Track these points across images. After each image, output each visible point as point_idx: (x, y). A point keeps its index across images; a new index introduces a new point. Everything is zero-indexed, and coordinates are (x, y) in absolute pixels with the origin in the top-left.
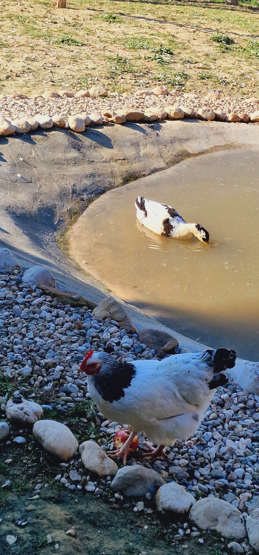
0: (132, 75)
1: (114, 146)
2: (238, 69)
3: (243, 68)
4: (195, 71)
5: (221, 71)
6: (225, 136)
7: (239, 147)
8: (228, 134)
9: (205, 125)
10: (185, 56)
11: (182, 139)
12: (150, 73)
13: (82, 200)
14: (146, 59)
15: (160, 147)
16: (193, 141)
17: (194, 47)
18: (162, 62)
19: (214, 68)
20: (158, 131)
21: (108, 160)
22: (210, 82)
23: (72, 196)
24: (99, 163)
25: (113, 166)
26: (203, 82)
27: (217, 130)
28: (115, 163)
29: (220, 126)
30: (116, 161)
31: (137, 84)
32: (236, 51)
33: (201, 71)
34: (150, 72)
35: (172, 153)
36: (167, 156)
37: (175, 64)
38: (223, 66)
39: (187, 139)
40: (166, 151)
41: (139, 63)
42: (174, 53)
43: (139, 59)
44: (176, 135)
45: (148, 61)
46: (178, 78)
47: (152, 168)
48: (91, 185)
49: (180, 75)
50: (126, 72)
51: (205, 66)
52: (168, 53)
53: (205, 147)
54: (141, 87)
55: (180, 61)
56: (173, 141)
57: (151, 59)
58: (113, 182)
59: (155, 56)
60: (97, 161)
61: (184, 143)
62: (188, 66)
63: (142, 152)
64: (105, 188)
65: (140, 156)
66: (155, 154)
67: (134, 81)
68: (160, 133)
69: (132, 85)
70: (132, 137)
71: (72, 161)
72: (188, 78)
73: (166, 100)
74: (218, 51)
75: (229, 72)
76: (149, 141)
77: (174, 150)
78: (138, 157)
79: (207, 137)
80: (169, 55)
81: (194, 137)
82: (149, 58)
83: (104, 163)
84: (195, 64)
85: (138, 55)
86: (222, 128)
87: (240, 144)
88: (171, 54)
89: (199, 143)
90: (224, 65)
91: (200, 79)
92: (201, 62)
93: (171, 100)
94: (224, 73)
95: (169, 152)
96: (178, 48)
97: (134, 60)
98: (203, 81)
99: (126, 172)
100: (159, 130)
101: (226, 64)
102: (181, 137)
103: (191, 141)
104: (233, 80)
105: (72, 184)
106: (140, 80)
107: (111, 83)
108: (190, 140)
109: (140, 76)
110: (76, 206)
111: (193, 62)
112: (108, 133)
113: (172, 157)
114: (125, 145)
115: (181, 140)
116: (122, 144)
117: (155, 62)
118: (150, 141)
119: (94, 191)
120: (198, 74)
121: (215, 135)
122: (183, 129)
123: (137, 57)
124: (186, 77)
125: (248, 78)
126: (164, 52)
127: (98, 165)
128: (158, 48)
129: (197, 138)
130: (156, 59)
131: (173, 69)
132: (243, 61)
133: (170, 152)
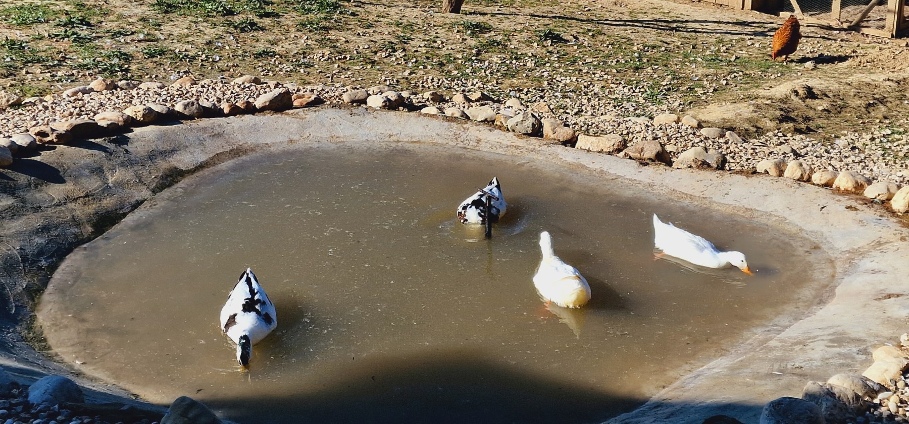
0: (42, 66)
1: (65, 178)
2: (199, 34)
3: (206, 32)
4: (137, 47)
5: (175, 41)
6: (227, 137)
7: (252, 150)
8: (230, 135)
9: (193, 126)
10: (109, 24)
11: (165, 152)
12: (68, 59)
13: (40, 268)
14: (52, 38)
15: (136, 168)
16: (181, 151)
17: (118, 9)
18: (79, 40)
19: (163, 38)
20: (125, 146)
21: (62, 202)
22: (165, 60)
23: (24, 266)
24: (50, 209)
25: (72, 209)
26: (155, 62)
27: (212, 130)
28: (74, 204)
29: (215, 125)
30: (75, 200)
31: (57, 78)
32: (184, 8)
33: (144, 45)
34: (67, 57)
35: (156, 174)
36: (150, 180)
37: (100, 39)
38: (175, 33)
39: (172, 151)
40: (146, 173)
41: (42, 45)
42: (92, 22)
43: (41, 39)
44: (154, 147)
45: (57, 41)
46: (116, 61)
47: (133, 201)
48: (48, 243)
49: (117, 55)
50: (29, 62)
51: (149, 37)
52: (84, 25)
53: (202, 158)
54: (64, 81)
55: (107, 35)
56: (152, 156)
57: (60, 37)
58: (79, 233)
59: (66, 31)
60: (46, 205)
61: (170, 157)
62: (122, 41)
63: (111, 180)
64: (70, 244)
65: (110, 187)
66: (132, 180)
67: (49, 75)
68: (130, 147)
69: (49, 81)
70: (89, 160)
71: (7, 213)
72: (130, 59)
73: (118, 97)
74: (157, 12)
75: (188, 42)
76: (116, 162)
77: (158, 170)
78: (107, 190)
79: (201, 143)
80: (85, 27)
81: (182, 146)
82: (57, 35)
83: (58, 207)
84: (132, 36)
85: (37, 34)
86: (219, 126)
87: (252, 146)
88: (88, 24)
89: (192, 153)
90: (176, 31)
91: (149, 57)
92: (140, 32)
93: (125, 96)
94: (180, 44)
95: (150, 173)
96: (95, 14)
97: (33, 43)
98: (154, 59)
99: (95, 214)
100: (127, 144)
101: (178, 29)
102: (163, 148)
103: (178, 152)
104: (199, 53)
105: (18, 248)
106: (57, 71)
107: (13, 82)
108: (176, 150)
109: (55, 66)
110: (34, 280)
111: (128, 33)
112: (51, 160)
113: (157, 180)
114: (81, 175)
115: (165, 154)
116: (77, 173)
117: (69, 40)
118: (118, 162)
119: (55, 251)
120: (142, 50)
121: (211, 137)
122: (162, 136)
123: (37, 37)
124: (127, 58)
125: (219, 46)
126: (77, 24)
127: (50, 212)
128: (64, 19)
129: (187, 147)
130: (68, 36)
131: (101, 47)
132: (200, 21)
133: (153, 174)
